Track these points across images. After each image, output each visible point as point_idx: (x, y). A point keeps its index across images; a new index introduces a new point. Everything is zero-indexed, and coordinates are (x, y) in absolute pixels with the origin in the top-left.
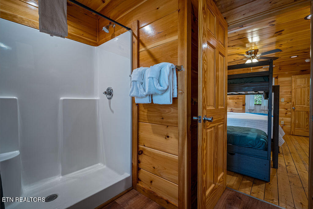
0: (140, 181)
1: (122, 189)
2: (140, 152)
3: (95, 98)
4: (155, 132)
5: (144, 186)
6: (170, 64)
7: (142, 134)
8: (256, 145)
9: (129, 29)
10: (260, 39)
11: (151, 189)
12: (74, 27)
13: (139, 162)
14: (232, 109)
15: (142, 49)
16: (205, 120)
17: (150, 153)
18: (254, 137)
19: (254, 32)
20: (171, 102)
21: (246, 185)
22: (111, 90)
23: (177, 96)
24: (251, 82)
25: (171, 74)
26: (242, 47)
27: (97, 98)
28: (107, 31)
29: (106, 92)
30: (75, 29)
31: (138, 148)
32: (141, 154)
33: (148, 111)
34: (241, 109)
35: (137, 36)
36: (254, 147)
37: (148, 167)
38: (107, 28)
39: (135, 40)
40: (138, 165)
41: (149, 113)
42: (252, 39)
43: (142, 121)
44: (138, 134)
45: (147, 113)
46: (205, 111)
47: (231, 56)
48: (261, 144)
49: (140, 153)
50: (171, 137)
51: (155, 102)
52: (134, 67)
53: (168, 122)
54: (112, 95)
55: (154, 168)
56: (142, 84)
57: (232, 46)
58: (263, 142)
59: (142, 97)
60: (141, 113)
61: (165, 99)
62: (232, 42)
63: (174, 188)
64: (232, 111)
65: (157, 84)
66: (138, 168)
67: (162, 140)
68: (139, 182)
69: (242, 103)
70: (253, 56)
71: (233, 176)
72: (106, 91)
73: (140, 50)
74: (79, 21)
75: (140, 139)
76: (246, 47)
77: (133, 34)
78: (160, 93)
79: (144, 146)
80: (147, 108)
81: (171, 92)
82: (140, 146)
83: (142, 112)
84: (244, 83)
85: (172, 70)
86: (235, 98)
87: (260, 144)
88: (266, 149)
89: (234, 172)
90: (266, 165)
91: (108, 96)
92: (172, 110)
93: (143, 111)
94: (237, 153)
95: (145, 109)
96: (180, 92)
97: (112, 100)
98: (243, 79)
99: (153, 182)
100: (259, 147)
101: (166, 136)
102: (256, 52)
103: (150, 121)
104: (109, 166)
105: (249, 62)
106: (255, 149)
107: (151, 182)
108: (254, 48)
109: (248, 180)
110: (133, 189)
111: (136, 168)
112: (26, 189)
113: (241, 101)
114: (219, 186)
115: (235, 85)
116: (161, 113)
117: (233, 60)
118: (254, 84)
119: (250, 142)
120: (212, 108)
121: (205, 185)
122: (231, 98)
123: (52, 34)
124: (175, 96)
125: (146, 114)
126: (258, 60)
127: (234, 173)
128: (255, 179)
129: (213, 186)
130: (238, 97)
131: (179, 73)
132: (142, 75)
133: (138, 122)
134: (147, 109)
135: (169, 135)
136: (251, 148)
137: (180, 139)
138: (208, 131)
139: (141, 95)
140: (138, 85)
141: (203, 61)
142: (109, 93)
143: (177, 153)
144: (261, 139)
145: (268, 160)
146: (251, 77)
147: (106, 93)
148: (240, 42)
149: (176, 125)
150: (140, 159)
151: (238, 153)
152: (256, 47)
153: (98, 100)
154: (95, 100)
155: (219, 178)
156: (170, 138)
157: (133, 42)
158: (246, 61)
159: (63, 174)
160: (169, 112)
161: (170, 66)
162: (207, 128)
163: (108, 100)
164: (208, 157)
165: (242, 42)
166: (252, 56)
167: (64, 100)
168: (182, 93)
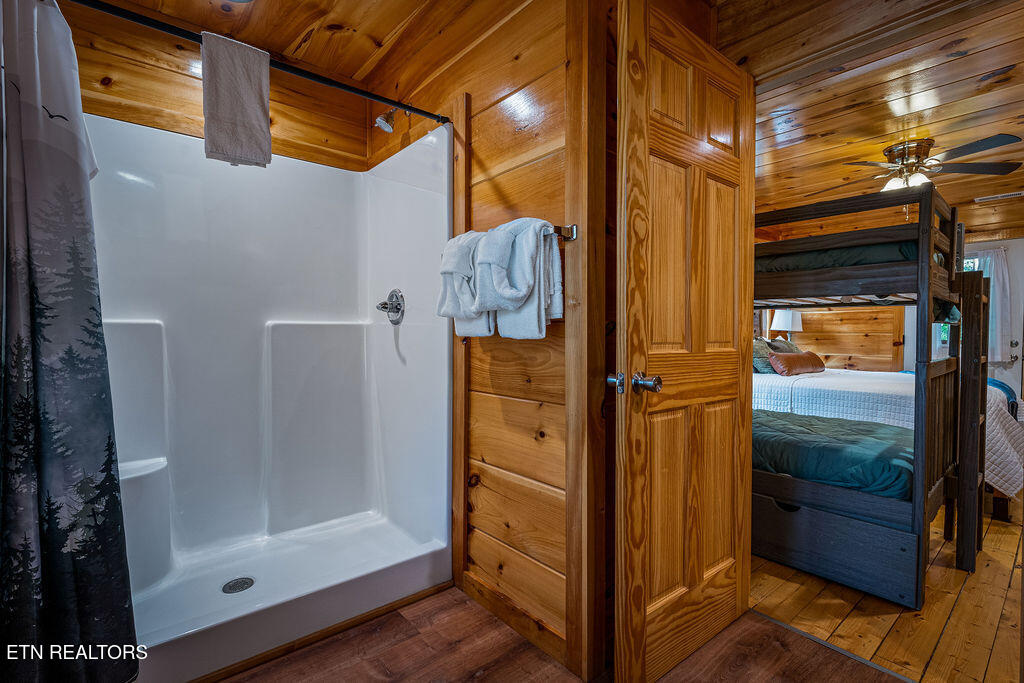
0: (474, 563)
1: (421, 582)
2: (472, 480)
3: (360, 322)
4: (511, 423)
5: (481, 581)
6: (539, 223)
7: (477, 427)
8: (874, 481)
9: (444, 120)
10: (941, 99)
11: (498, 589)
12: (303, 123)
13: (469, 508)
14: (850, 358)
15: (478, 177)
16: (636, 387)
17: (497, 481)
18: (868, 452)
19: (894, 83)
20: (540, 331)
21: (823, 612)
22: (400, 299)
23: (564, 315)
24: (855, 264)
25: (542, 251)
26: (861, 136)
27: (365, 321)
28: (388, 128)
29: (386, 304)
30: (303, 128)
31: (468, 466)
32: (476, 484)
33: (493, 358)
34: (888, 357)
35: (464, 139)
36: (867, 486)
37: (492, 522)
38: (388, 119)
39: (460, 151)
40: (467, 518)
41: (498, 365)
42: (908, 103)
43: (478, 388)
44: (467, 425)
45: (491, 364)
46: (639, 362)
47: (831, 168)
48: (893, 478)
49: (473, 482)
50: (552, 437)
51: (504, 332)
52: (457, 231)
53: (545, 392)
54: (403, 314)
55: (508, 526)
56: (468, 282)
57: (823, 135)
58: (901, 470)
59: (469, 319)
60: (476, 363)
61: (525, 325)
62: (819, 120)
63: (555, 584)
64: (851, 366)
65: (502, 281)
66: (469, 524)
67: (526, 442)
68: (471, 567)
69: (890, 338)
70: (913, 164)
71: (788, 580)
72: (386, 300)
73: (474, 181)
74: (317, 102)
75: (473, 441)
76: (884, 131)
77: (455, 134)
78: (511, 308)
79: (483, 461)
80: (491, 351)
81: (543, 303)
82: (473, 462)
83: (479, 363)
84: (833, 266)
85: (545, 240)
86: (862, 316)
87: (890, 477)
88: (908, 496)
89: (794, 568)
90: (904, 550)
91: (395, 316)
92: (553, 356)
93: (481, 360)
94: (805, 504)
95: (484, 352)
96: (570, 302)
97: (401, 327)
98: (829, 252)
99: (505, 568)
100: (886, 488)
101: (536, 432)
102: (924, 147)
103: (499, 390)
104: (395, 519)
105: (894, 185)
106: (870, 493)
107: (501, 567)
108: (917, 134)
109: (836, 596)
110: (454, 585)
111: (463, 525)
112: (184, 560)
113: (888, 327)
114: (710, 597)
115: (799, 273)
116: (525, 365)
117: (840, 181)
118: (866, 269)
119: (853, 470)
120: (673, 352)
121: (638, 581)
122: (847, 317)
123: (235, 161)
124: (557, 313)
125: (487, 367)
126: (929, 177)
127: (795, 571)
128: (866, 595)
129: (681, 590)
130: (874, 316)
131: (568, 247)
132: (470, 255)
133: (468, 390)
134: (489, 354)
135: (546, 431)
136: (859, 489)
137: (571, 440)
138: (658, 419)
139: (464, 312)
140: (456, 285)
141: (632, 211)
142: (394, 306)
143: (562, 483)
144: (896, 462)
145: (913, 532)
146: (855, 247)
147: (384, 306)
148: (854, 118)
149: (560, 399)
150: (473, 499)
151: (813, 506)
152: (923, 129)
153: (368, 326)
154: (359, 328)
155: (708, 574)
156: (546, 438)
157: (453, 159)
158: (884, 182)
159: (273, 531)
160: (544, 363)
161: (538, 229)
162: (649, 410)
163: (391, 327)
164: (655, 499)
165: (865, 118)
166: (907, 166)
167: (275, 328)
168: (575, 305)
